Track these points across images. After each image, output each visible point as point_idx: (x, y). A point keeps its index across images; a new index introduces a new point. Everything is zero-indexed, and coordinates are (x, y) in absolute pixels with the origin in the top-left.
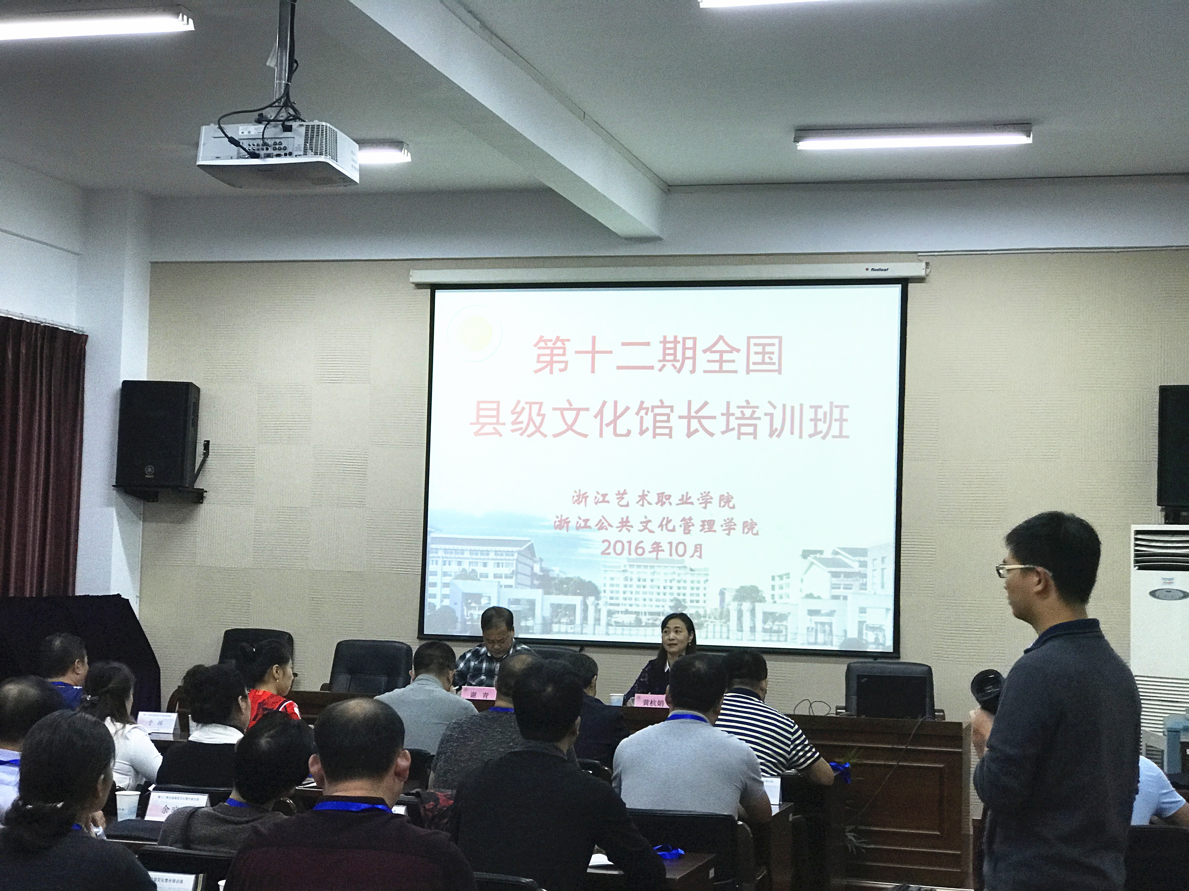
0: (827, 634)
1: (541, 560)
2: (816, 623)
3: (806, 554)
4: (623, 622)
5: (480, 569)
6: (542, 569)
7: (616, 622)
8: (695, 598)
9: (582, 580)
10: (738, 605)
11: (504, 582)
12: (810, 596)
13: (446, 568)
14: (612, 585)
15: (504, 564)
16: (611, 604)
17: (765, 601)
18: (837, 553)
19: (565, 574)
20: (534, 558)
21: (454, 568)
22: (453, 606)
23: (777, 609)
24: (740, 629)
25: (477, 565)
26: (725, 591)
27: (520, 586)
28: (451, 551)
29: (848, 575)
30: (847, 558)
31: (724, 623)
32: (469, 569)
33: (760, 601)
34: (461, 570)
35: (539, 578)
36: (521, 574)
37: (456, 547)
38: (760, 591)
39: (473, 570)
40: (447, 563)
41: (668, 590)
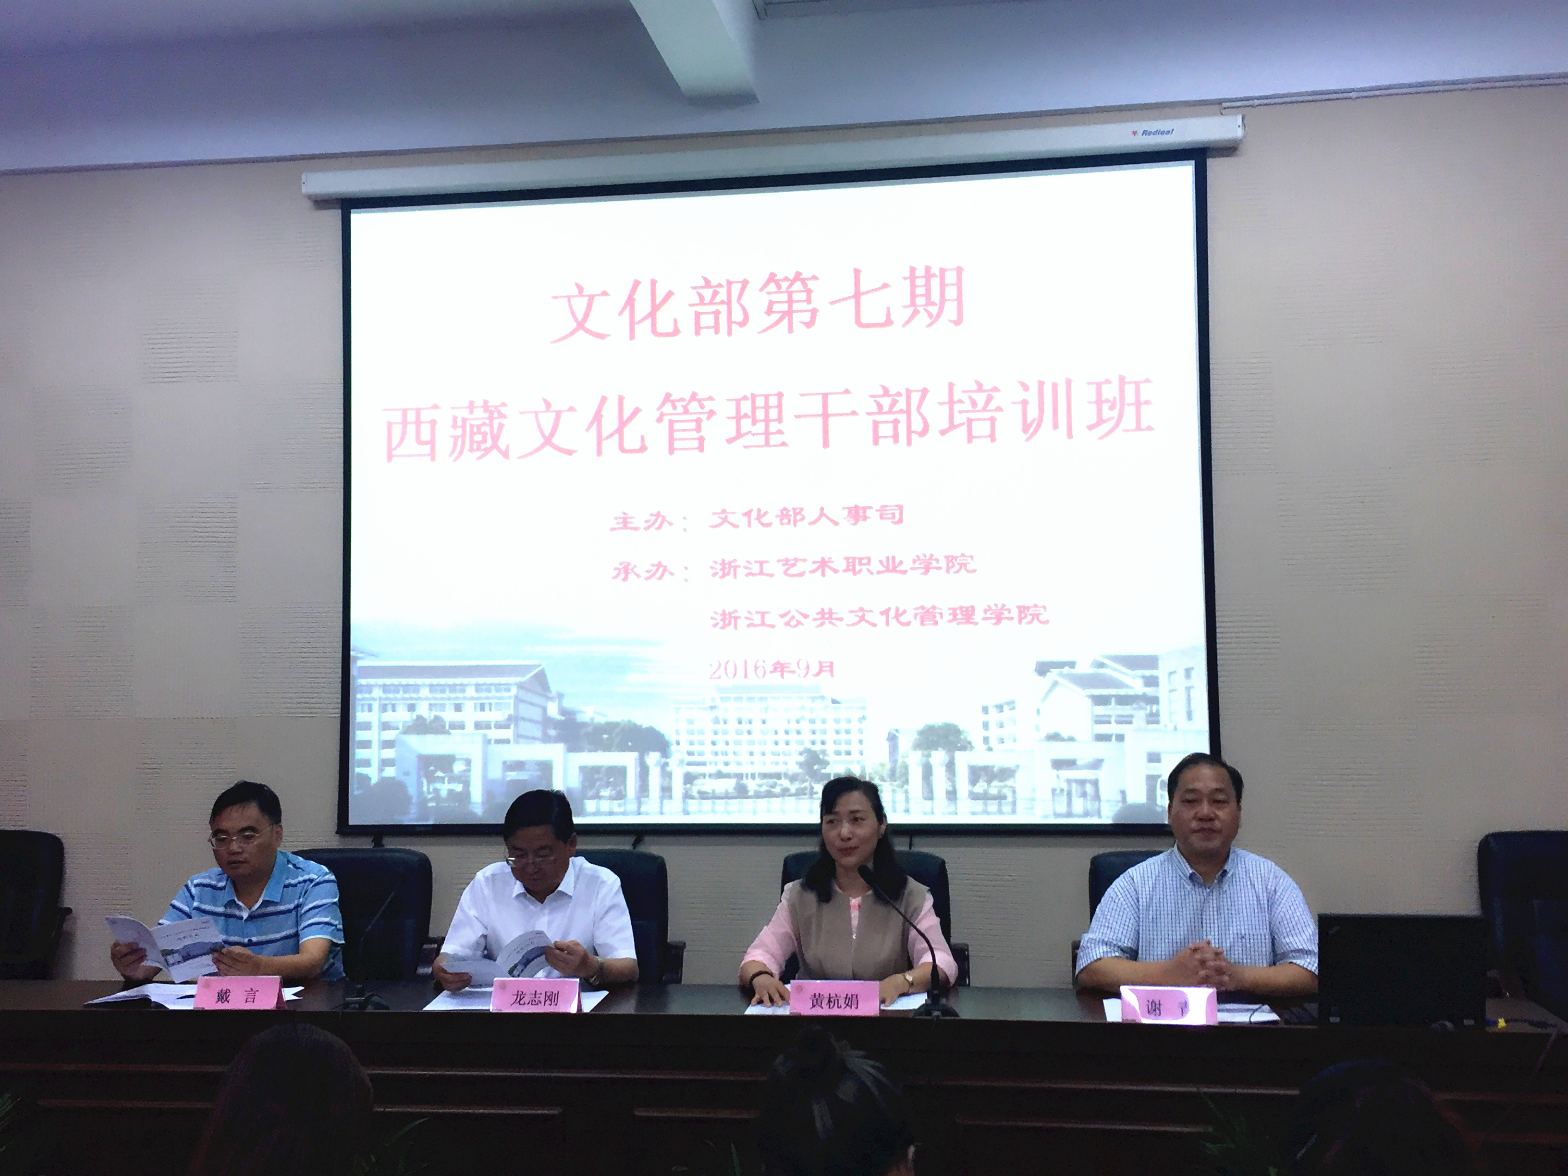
0: (1089, 798)
1: (560, 696)
2: (1069, 782)
3: (1043, 669)
4: (714, 791)
5: (449, 716)
6: (563, 711)
7: (699, 792)
8: (843, 748)
9: (635, 725)
10: (923, 756)
11: (494, 734)
12: (1054, 737)
13: (388, 716)
14: (691, 732)
15: (493, 706)
16: (689, 764)
17: (972, 748)
18: (1101, 665)
19: (604, 715)
20: (547, 694)
21: (402, 716)
22: (402, 778)
23: (996, 760)
24: (929, 795)
25: (444, 711)
26: (897, 734)
27: (521, 740)
28: (396, 688)
29: (1123, 700)
30: (1121, 672)
31: (898, 786)
32: (428, 715)
33: (963, 748)
34: (415, 717)
35: (557, 724)
36: (524, 719)
37: (404, 681)
38: (963, 731)
39: (437, 718)
40: (389, 707)
41: (792, 737)
